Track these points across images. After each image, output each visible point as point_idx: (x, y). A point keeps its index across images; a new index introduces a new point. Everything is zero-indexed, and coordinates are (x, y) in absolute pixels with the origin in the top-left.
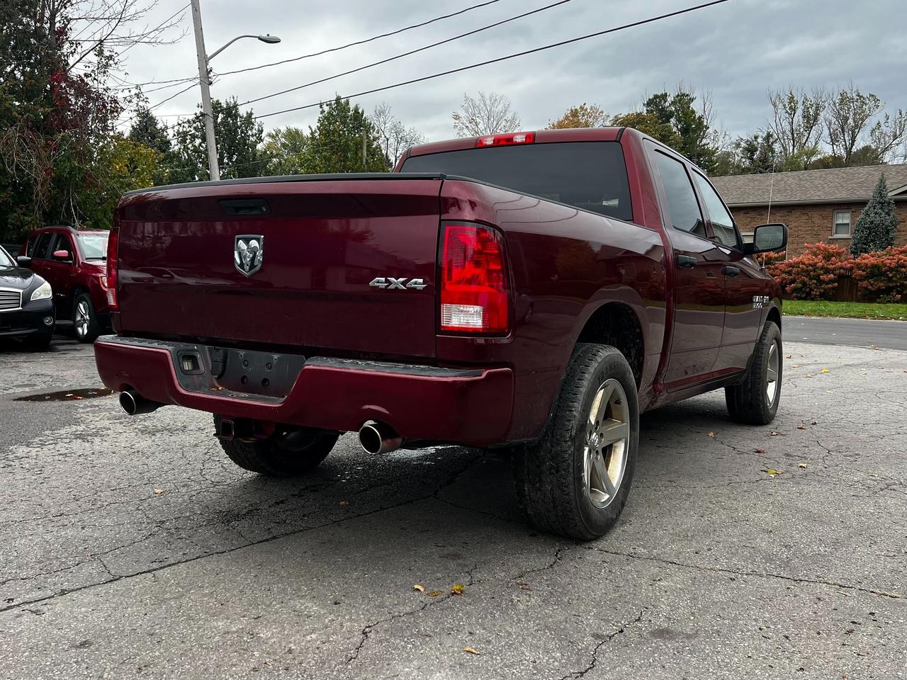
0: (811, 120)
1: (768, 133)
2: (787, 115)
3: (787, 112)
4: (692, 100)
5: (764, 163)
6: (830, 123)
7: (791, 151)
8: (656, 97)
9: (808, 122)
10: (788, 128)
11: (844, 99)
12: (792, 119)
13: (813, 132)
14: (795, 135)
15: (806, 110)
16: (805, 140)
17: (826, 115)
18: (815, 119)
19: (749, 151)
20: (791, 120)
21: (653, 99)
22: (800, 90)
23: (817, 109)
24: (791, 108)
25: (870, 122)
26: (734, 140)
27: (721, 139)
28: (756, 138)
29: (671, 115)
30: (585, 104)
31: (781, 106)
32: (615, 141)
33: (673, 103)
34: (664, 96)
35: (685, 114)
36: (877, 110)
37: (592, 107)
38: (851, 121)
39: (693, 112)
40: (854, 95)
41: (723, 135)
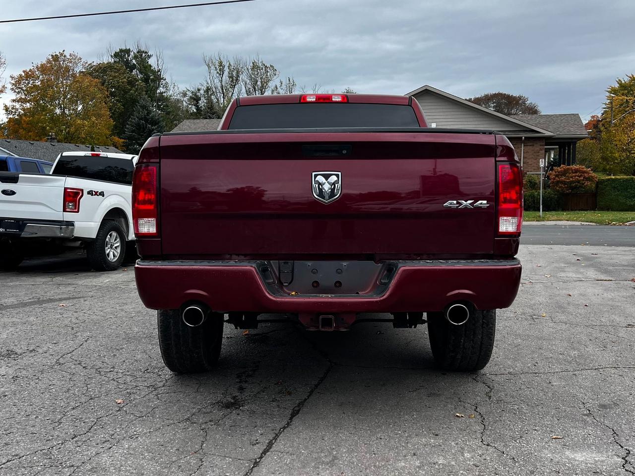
0: (234, 80)
1: (208, 87)
2: (218, 75)
3: (218, 73)
4: (149, 57)
5: (211, 110)
6: (246, 84)
7: (222, 101)
8: (121, 51)
9: (232, 81)
10: (219, 85)
11: (255, 67)
12: (222, 78)
13: (236, 89)
14: (224, 90)
15: (230, 72)
16: (230, 94)
17: (243, 77)
18: (237, 80)
19: (194, 99)
20: (220, 78)
21: (118, 53)
22: (225, 57)
23: (238, 72)
24: (220, 70)
25: (272, 85)
26: (181, 90)
27: (172, 89)
28: (199, 90)
29: (134, 67)
30: (64, 51)
31: (213, 67)
32: (408, 105)
33: (135, 57)
34: (128, 51)
35: (145, 67)
36: (275, 77)
37: (71, 54)
38: (259, 83)
39: (150, 66)
40: (260, 64)
41: (172, 86)
